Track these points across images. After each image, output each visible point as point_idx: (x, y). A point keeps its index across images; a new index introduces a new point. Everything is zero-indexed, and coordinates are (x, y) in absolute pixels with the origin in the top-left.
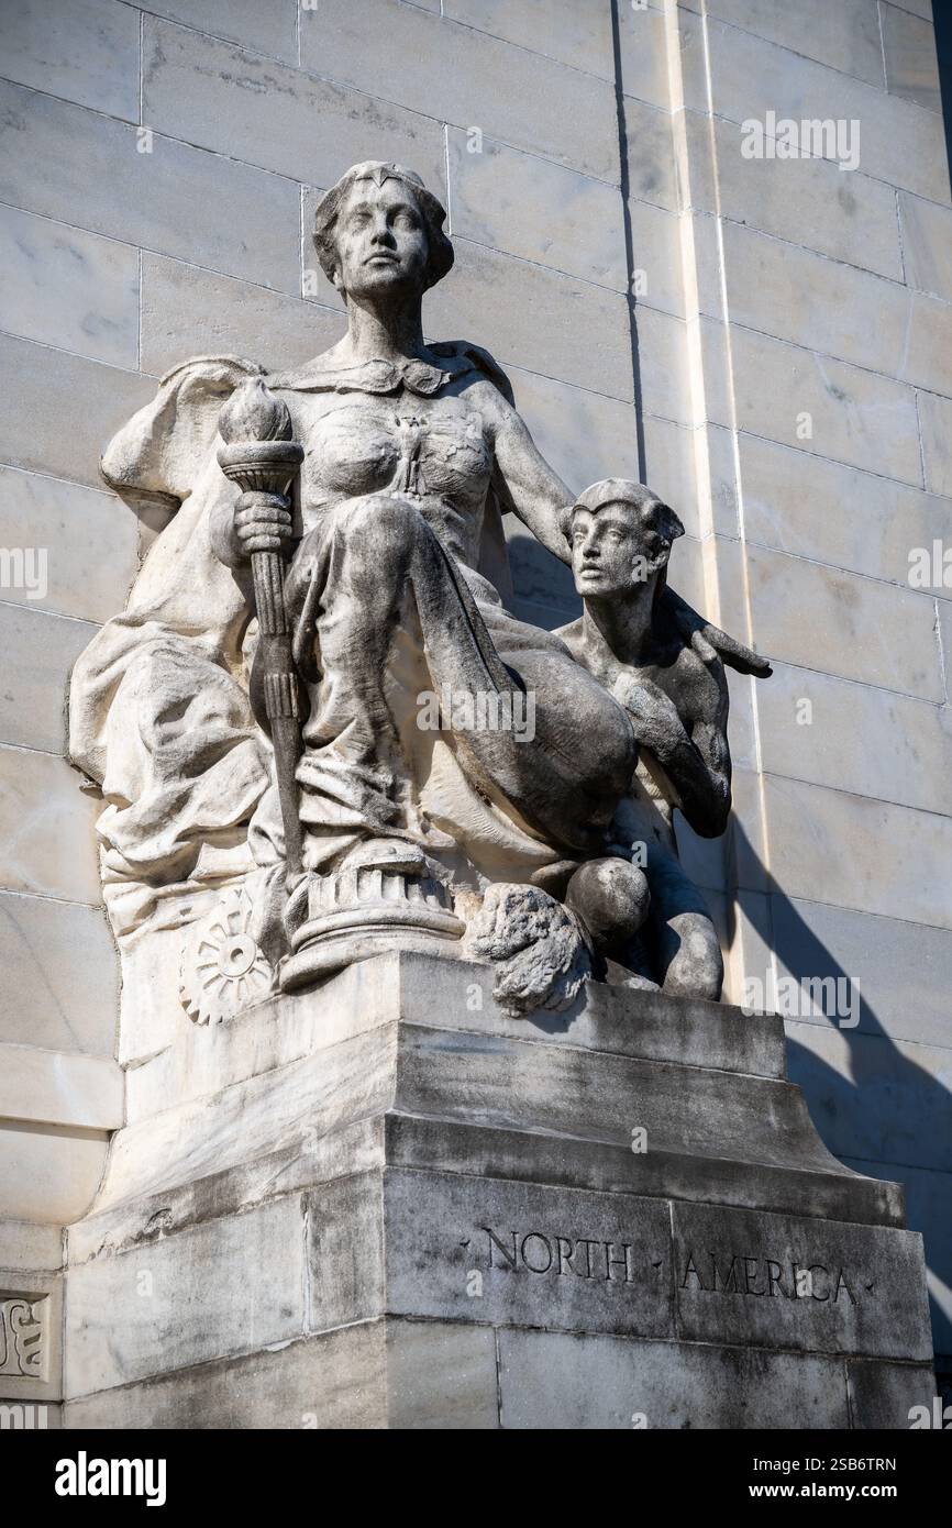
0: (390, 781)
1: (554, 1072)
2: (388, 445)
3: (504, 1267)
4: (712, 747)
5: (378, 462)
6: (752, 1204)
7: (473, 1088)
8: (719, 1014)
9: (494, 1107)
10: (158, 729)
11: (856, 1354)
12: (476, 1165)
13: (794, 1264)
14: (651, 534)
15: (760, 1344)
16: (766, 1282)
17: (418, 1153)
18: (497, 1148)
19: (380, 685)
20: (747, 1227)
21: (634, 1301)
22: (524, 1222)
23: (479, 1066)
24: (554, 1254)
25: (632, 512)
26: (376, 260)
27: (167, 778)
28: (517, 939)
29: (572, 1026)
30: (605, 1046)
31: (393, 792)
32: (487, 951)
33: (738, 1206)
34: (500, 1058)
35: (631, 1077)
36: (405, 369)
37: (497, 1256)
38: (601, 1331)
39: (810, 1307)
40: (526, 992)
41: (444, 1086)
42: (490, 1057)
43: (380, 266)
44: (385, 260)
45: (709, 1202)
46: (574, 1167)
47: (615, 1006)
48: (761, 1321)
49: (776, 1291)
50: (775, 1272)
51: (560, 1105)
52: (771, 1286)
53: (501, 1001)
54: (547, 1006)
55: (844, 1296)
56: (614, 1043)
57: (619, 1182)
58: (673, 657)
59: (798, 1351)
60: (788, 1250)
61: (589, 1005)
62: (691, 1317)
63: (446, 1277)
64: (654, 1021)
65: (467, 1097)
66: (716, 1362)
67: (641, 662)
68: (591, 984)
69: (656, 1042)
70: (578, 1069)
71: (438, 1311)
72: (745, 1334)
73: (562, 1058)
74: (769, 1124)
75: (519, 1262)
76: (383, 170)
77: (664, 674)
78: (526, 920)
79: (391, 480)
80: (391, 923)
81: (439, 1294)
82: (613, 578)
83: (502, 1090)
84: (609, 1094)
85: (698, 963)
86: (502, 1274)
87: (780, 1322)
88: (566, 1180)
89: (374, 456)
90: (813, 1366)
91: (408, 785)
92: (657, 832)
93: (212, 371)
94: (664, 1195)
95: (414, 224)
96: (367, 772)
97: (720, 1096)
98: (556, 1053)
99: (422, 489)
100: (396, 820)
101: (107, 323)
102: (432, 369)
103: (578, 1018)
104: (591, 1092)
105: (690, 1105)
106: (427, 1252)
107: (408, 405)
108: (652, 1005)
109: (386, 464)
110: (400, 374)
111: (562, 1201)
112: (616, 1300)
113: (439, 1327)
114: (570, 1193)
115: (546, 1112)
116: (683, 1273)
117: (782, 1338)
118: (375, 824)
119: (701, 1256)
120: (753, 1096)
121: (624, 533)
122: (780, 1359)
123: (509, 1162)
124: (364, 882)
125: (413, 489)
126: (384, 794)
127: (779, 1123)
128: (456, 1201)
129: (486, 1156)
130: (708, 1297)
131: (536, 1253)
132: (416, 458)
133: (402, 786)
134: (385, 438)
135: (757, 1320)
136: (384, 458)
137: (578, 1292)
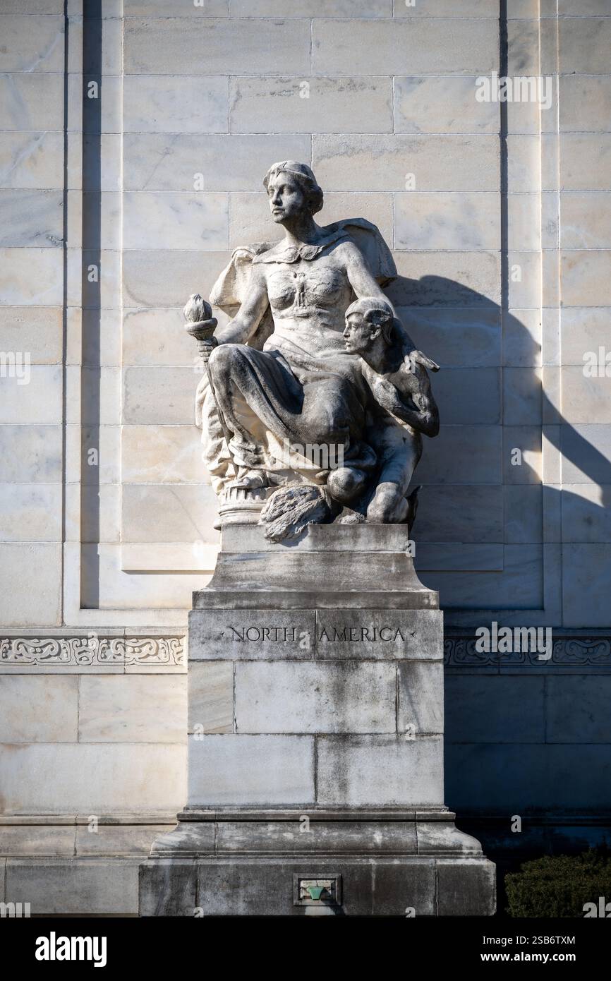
0: (254, 447)
1: (287, 563)
2: (289, 288)
3: (239, 640)
4: (420, 402)
5: (285, 297)
6: (358, 607)
7: (248, 574)
8: (374, 529)
9: (254, 580)
10: (210, 419)
11: (402, 659)
12: (231, 605)
13: (374, 629)
14: (369, 324)
15: (355, 658)
16: (360, 636)
17: (205, 604)
18: (241, 599)
19: (234, 417)
20: (353, 617)
21: (296, 647)
22: (248, 624)
23: (253, 565)
24: (261, 634)
25: (360, 317)
26: (275, 212)
27: (213, 438)
28: (276, 513)
29: (300, 543)
30: (316, 549)
31: (257, 451)
32: (264, 519)
33: (353, 609)
34: (263, 561)
35: (324, 560)
36: (301, 250)
37: (236, 637)
38: (280, 659)
39: (381, 643)
40: (273, 535)
41: (235, 575)
42: (257, 561)
43: (276, 214)
44: (278, 212)
45: (338, 608)
46: (275, 601)
47: (322, 532)
48: (356, 650)
49: (365, 638)
50: (365, 632)
51: (287, 575)
52: (362, 638)
53: (267, 538)
54: (288, 537)
55: (399, 638)
56: (321, 547)
57: (295, 605)
58: (397, 368)
59: (374, 660)
60: (372, 623)
61: (309, 534)
62: (322, 651)
63: (214, 646)
64: (341, 536)
65: (243, 577)
66: (333, 666)
67: (383, 373)
68: (310, 526)
69: (341, 544)
70: (299, 560)
71: (209, 657)
72: (348, 655)
73: (292, 557)
74: (390, 571)
75: (245, 638)
76: (278, 169)
77: (394, 376)
78: (283, 504)
79: (293, 302)
80: (236, 510)
81: (211, 652)
82: (355, 346)
83: (261, 573)
84: (312, 568)
85: (377, 506)
86: (238, 643)
87: (366, 651)
88: (271, 607)
89: (283, 295)
90: (380, 665)
91: (263, 447)
92: (404, 439)
93: (243, 254)
94: (316, 608)
95: (291, 190)
96: (246, 446)
97: (368, 562)
98: (289, 555)
99: (306, 304)
100: (259, 462)
101: (214, 231)
102: (313, 247)
103: (303, 540)
104: (303, 568)
105: (351, 568)
106: (205, 638)
107: (303, 267)
108: (340, 530)
109: (289, 296)
110: (299, 253)
111: (265, 615)
112: (287, 648)
113: (210, 662)
114: (269, 612)
115: (279, 580)
116: (320, 636)
117: (366, 656)
118: (249, 465)
119: (330, 630)
120: (384, 561)
121: (358, 326)
122: (364, 664)
123: (245, 603)
124: (232, 493)
125: (302, 304)
126: (253, 453)
127: (396, 570)
128: (219, 619)
129: (235, 601)
130: (331, 644)
131: (253, 634)
132: (302, 291)
133: (260, 449)
134: (289, 285)
135: (354, 650)
136: (287, 295)
137: (271, 647)
